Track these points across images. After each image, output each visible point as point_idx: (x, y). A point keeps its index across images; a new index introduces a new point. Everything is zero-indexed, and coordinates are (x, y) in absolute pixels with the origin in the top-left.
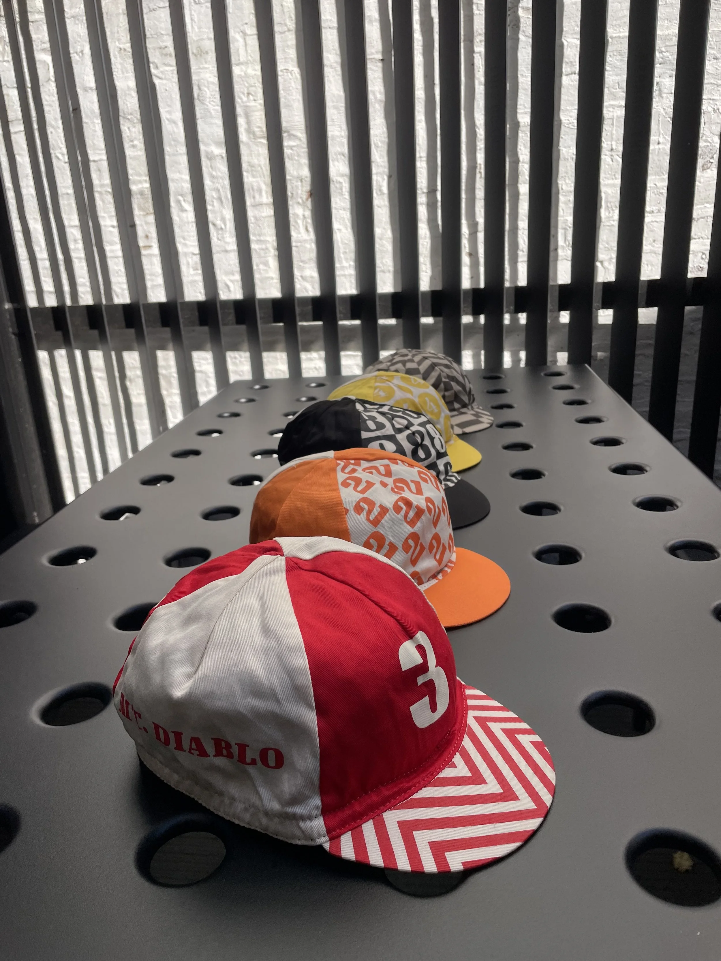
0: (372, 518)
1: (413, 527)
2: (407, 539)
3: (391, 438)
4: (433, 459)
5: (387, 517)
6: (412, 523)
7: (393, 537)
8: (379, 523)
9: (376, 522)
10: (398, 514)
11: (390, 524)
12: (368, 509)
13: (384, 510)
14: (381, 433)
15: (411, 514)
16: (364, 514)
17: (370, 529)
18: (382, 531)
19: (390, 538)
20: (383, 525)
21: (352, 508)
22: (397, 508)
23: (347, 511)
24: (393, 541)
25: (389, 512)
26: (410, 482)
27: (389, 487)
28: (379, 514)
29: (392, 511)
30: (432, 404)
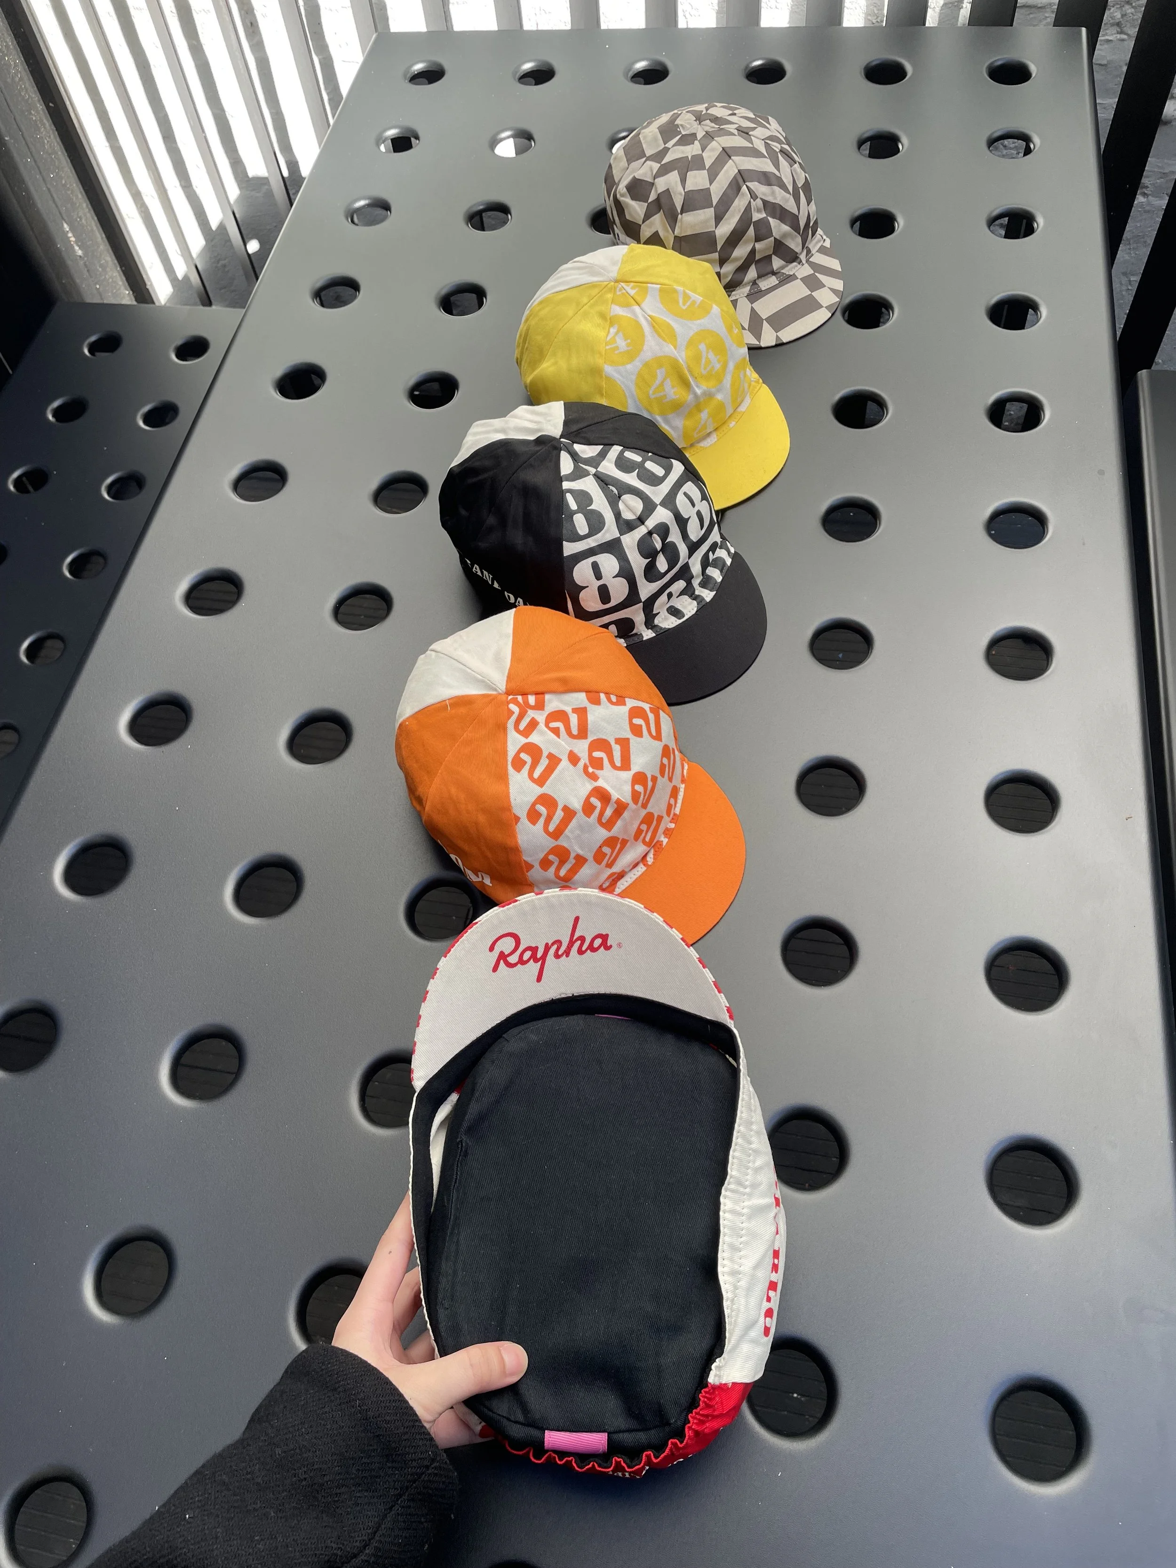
0: (551, 828)
1: (609, 830)
2: (600, 847)
3: (613, 547)
4: (684, 560)
5: (574, 823)
6: (608, 825)
7: (581, 848)
8: (561, 834)
9: (557, 834)
10: (589, 818)
11: (578, 832)
12: (548, 814)
13: (569, 813)
14: (596, 541)
15: (609, 812)
16: (542, 821)
17: (550, 843)
18: (565, 845)
19: (576, 849)
20: (567, 836)
21: (525, 813)
22: (588, 809)
23: (517, 819)
24: (581, 852)
25: (578, 815)
26: (613, 743)
27: (581, 764)
28: (561, 821)
29: (580, 815)
30: (711, 356)
